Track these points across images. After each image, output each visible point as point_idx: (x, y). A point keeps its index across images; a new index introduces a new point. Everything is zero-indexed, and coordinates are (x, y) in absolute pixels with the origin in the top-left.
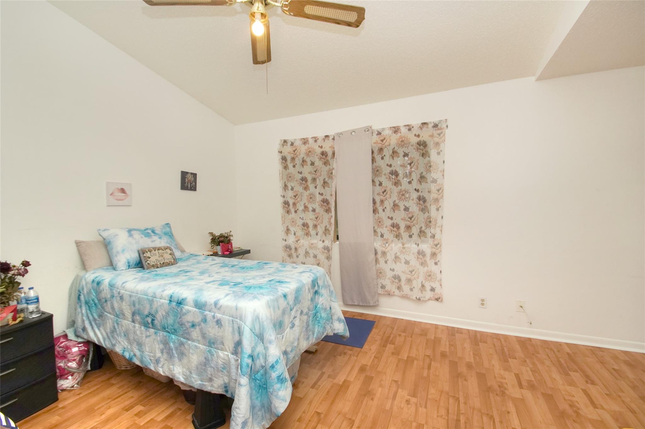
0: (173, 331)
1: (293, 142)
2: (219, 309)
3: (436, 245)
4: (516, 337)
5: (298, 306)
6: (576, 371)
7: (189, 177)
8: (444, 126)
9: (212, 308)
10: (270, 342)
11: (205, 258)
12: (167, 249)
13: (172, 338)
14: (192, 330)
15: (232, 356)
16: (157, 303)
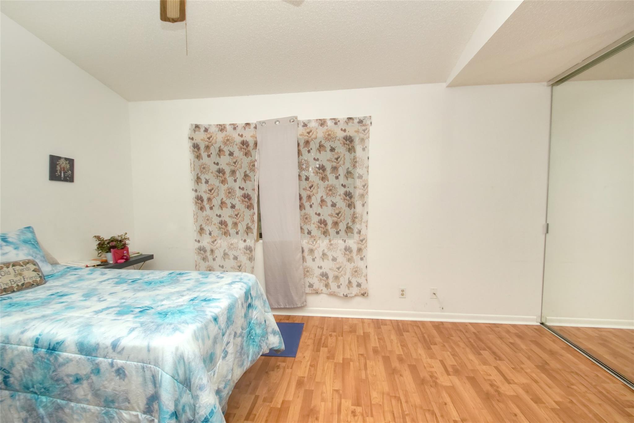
0: (43, 390)
1: (207, 128)
2: (120, 353)
3: (362, 241)
4: (431, 322)
5: (231, 328)
6: (484, 350)
7: (63, 164)
8: (369, 122)
9: (108, 353)
10: (201, 388)
11: (90, 272)
12: (28, 263)
13: (41, 402)
14: (76, 386)
15: (144, 416)
16: (13, 351)
